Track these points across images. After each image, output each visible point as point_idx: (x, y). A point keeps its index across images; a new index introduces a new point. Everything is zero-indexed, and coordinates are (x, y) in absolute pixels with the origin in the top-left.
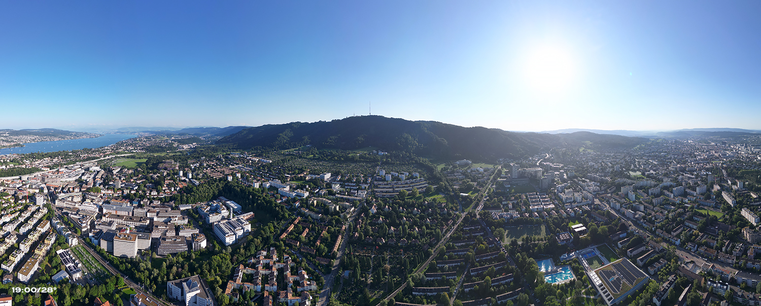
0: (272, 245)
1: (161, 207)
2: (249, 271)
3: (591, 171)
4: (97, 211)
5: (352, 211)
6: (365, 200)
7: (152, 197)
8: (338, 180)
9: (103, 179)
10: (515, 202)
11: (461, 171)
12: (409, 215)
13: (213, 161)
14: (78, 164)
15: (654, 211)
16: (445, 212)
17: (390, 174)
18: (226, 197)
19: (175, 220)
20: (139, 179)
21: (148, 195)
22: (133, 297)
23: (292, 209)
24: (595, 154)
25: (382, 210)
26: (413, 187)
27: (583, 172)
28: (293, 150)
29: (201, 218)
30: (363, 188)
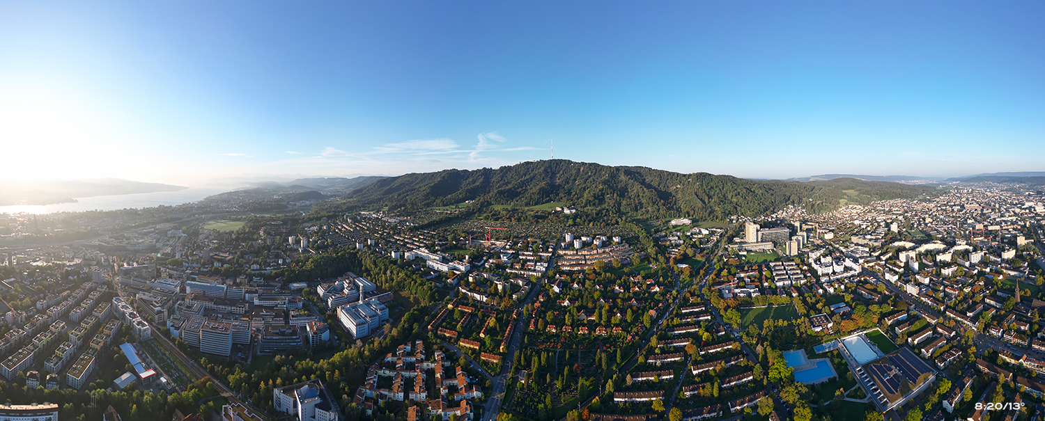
0: (417, 337)
1: (265, 286)
2: (388, 373)
3: (857, 232)
4: (178, 290)
5: (528, 290)
6: (546, 275)
7: (252, 273)
8: (509, 248)
9: (187, 247)
10: (754, 274)
11: (678, 234)
12: (609, 295)
13: (337, 223)
14: (151, 226)
15: (943, 285)
16: (657, 289)
17: (581, 239)
18: (355, 273)
19: (285, 303)
20: (235, 248)
21: (246, 270)
22: (226, 409)
23: (446, 287)
24: (862, 208)
25: (570, 288)
26: (613, 256)
27: (846, 232)
28: (448, 207)
29: (322, 300)
30: (543, 258)
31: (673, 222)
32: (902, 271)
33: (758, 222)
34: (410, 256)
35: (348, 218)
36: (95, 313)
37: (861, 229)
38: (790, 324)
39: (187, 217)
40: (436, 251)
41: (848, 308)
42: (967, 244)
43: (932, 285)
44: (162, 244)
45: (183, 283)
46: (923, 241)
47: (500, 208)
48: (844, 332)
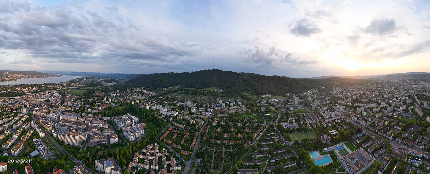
0: (156, 143)
1: (93, 118)
2: (143, 157)
3: (340, 100)
4: (57, 118)
5: (202, 124)
6: (210, 118)
7: (88, 112)
8: (195, 106)
9: (61, 101)
10: (297, 118)
11: (265, 101)
12: (235, 127)
13: (123, 93)
14: (47, 91)
15: (377, 121)
16: (256, 124)
17: (225, 103)
18: (130, 114)
19: (101, 126)
20: (81, 101)
21: (86, 111)
22: (75, 168)
23: (168, 122)
24: (342, 90)
25: (220, 124)
26: (238, 111)
27: (335, 100)
28: (170, 88)
29: (116, 125)
30: (209, 111)
31: (263, 96)
32: (359, 116)
33: (298, 96)
34: (154, 108)
35: (128, 91)
36: (23, 126)
37: (341, 98)
38: (312, 140)
39: (62, 88)
40: (164, 106)
41: (337, 132)
42: (386, 104)
43: (372, 122)
44: (51, 99)
45: (59, 115)
46: (367, 103)
47: (192, 89)
48: (336, 142)
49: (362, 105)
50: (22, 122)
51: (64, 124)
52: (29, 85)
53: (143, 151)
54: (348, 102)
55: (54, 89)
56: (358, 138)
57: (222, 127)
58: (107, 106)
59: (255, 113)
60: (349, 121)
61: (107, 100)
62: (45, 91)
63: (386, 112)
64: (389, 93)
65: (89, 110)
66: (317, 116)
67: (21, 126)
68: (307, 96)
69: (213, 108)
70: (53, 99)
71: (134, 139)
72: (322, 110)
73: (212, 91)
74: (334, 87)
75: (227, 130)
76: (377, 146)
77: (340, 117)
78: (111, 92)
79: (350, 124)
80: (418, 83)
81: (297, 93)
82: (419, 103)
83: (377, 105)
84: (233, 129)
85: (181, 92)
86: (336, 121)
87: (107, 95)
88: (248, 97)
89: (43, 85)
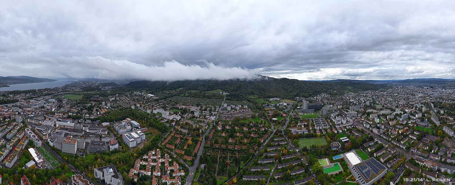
1: (91, 124)
3: (352, 105)
4: (53, 125)
5: (206, 128)
6: (215, 122)
7: (86, 118)
8: (198, 109)
9: (57, 107)
10: (306, 124)
11: (273, 105)
12: (242, 132)
13: (123, 97)
14: (41, 97)
15: (390, 129)
16: (263, 129)
17: (230, 106)
18: (131, 119)
19: (100, 132)
20: (78, 107)
21: (84, 117)
22: (74, 177)
23: (170, 126)
24: (354, 94)
25: (225, 128)
26: (244, 114)
27: (347, 105)
28: (172, 91)
29: (116, 131)
30: (213, 114)
31: (271, 100)
32: (371, 123)
33: (308, 100)
34: (155, 112)
35: (128, 94)
36: (18, 136)
37: (354, 104)
38: (322, 147)
39: (57, 93)
40: (166, 110)
41: (348, 139)
42: (400, 111)
43: (385, 129)
44: (46, 105)
45: (55, 122)
46: (381, 109)
47: (194, 91)
48: (346, 150)
49: (374, 111)
50: (16, 131)
51: (61, 132)
52: (22, 91)
53: (145, 157)
54: (360, 108)
55: (48, 95)
56: (370, 146)
57: (227, 131)
58: (106, 110)
59: (262, 118)
60: (360, 128)
61: (106, 105)
62: (39, 97)
63: (401, 120)
64: (404, 100)
65: (87, 115)
66: (327, 122)
67: (15, 136)
68: (317, 100)
69: (218, 112)
70: (49, 105)
71: (135, 145)
72: (332, 115)
73: (217, 93)
74: (346, 91)
75: (233, 134)
76: (390, 156)
77: (351, 124)
78: (110, 96)
79: (362, 132)
80: (435, 90)
81: (307, 97)
82: (436, 111)
83: (391, 112)
84: (238, 134)
85: (183, 94)
86: (347, 127)
87: (106, 100)
88: (255, 100)
89: (37, 90)
